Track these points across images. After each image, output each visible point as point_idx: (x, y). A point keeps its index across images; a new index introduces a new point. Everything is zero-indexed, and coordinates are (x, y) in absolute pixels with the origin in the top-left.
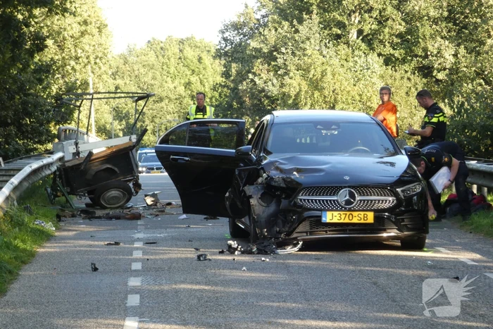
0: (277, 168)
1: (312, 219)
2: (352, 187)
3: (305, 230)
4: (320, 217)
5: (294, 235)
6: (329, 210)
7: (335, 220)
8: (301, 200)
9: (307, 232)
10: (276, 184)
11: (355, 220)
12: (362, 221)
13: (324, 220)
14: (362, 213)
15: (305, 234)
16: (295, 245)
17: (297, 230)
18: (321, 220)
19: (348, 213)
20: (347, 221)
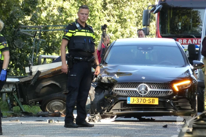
0: (106, 72)
1: (122, 102)
2: (147, 83)
3: (117, 108)
4: (126, 100)
5: (111, 111)
6: (132, 96)
7: (135, 103)
8: (116, 91)
9: (119, 110)
10: (103, 81)
11: (147, 103)
12: (151, 103)
13: (128, 102)
14: (152, 99)
15: (118, 111)
16: (112, 117)
17: (113, 108)
18: (126, 102)
19: (143, 98)
20: (142, 103)
